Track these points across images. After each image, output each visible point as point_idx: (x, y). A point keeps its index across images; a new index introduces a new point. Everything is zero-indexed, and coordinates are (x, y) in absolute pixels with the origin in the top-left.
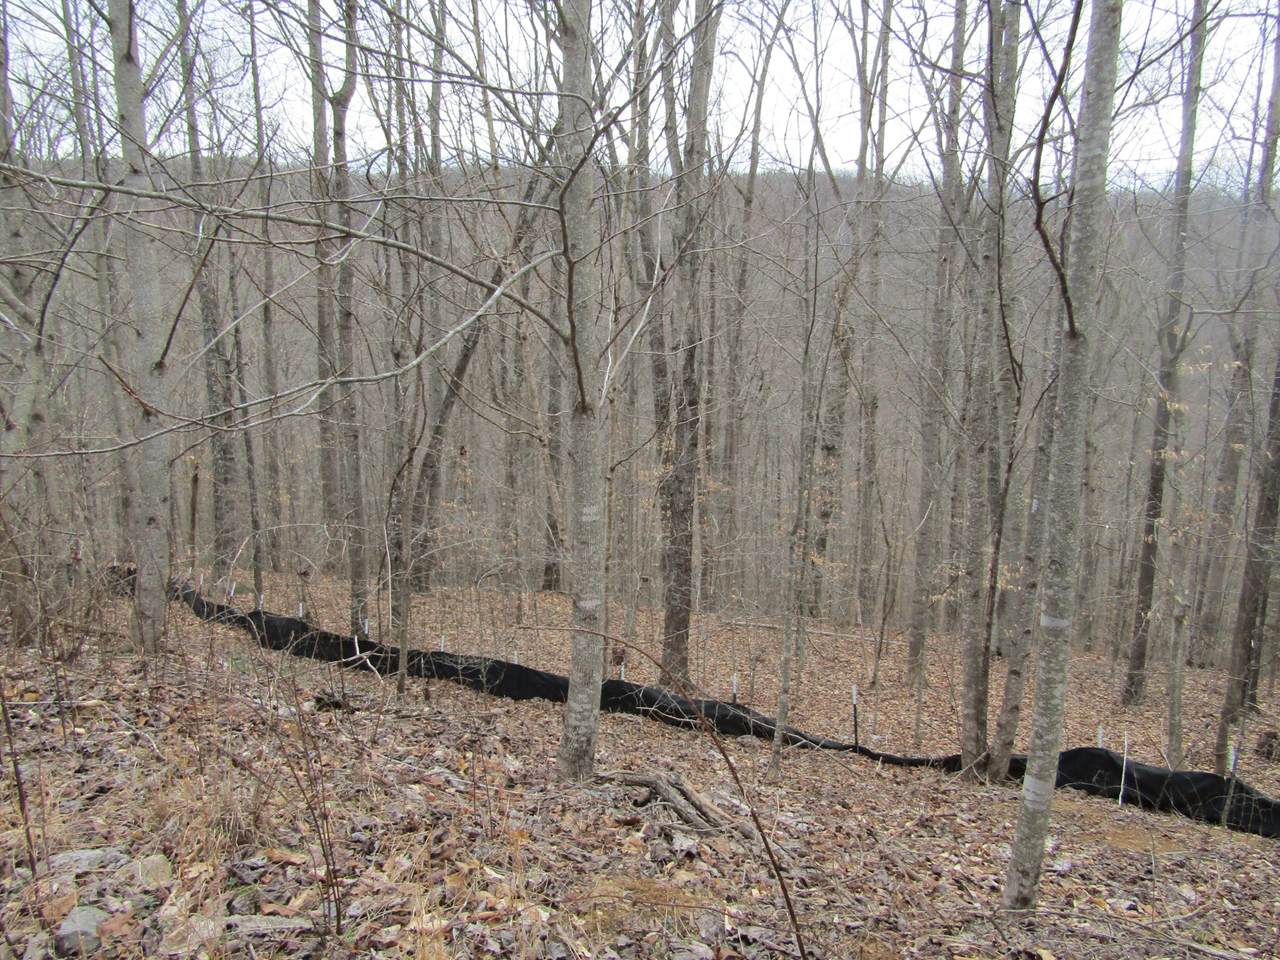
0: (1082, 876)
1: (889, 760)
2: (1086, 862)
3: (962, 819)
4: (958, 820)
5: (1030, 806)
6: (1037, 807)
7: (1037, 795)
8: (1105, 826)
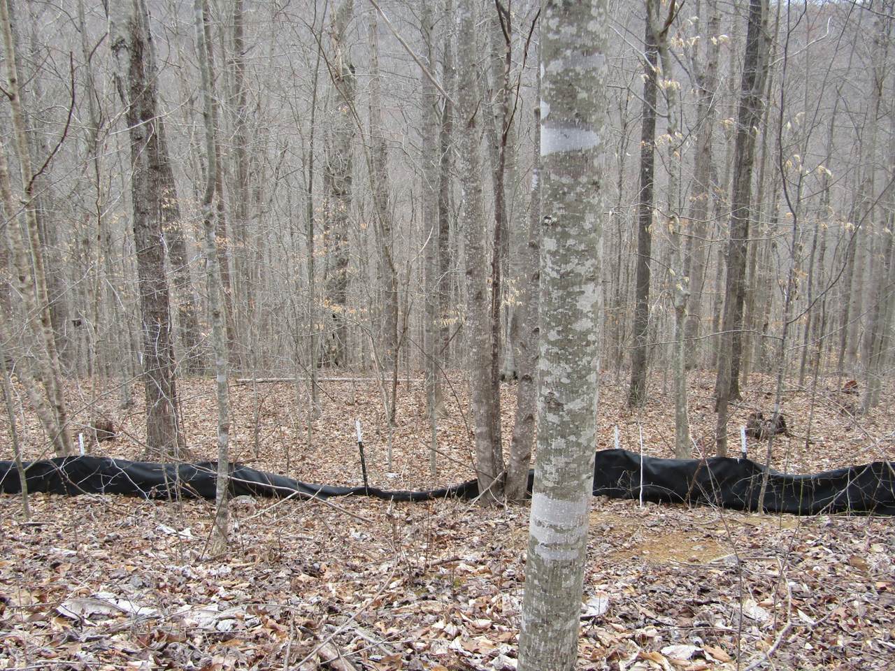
0: (624, 617)
1: (401, 498)
2: (626, 593)
3: (467, 563)
4: (462, 566)
5: (545, 555)
6: (561, 555)
7: (557, 530)
8: (639, 537)
